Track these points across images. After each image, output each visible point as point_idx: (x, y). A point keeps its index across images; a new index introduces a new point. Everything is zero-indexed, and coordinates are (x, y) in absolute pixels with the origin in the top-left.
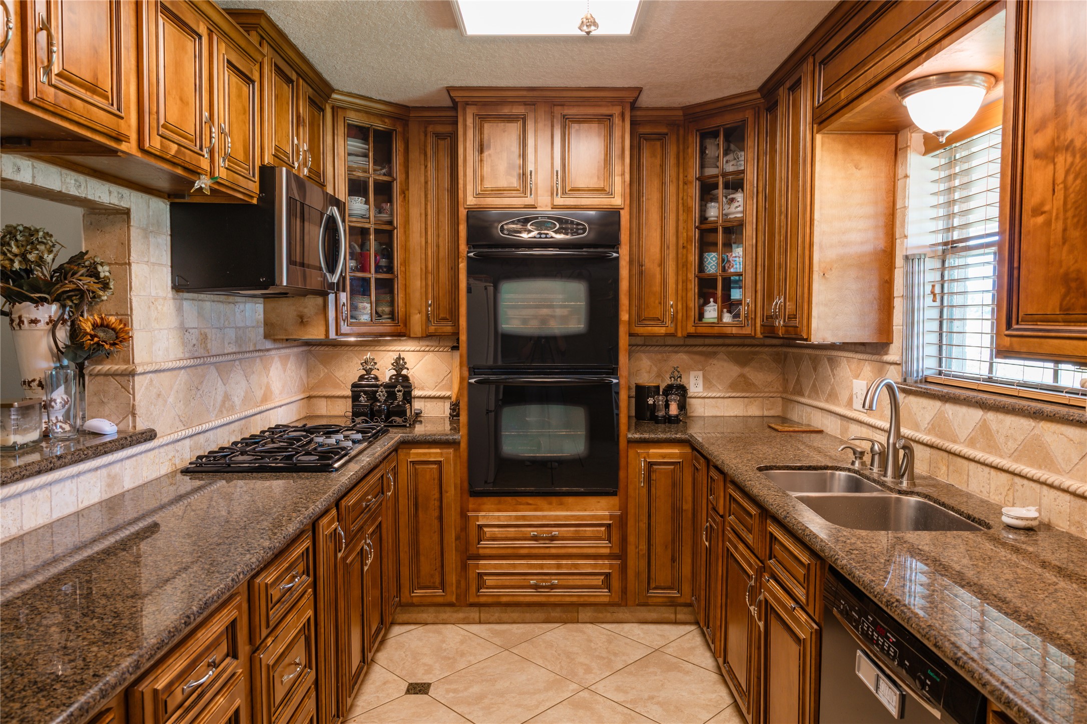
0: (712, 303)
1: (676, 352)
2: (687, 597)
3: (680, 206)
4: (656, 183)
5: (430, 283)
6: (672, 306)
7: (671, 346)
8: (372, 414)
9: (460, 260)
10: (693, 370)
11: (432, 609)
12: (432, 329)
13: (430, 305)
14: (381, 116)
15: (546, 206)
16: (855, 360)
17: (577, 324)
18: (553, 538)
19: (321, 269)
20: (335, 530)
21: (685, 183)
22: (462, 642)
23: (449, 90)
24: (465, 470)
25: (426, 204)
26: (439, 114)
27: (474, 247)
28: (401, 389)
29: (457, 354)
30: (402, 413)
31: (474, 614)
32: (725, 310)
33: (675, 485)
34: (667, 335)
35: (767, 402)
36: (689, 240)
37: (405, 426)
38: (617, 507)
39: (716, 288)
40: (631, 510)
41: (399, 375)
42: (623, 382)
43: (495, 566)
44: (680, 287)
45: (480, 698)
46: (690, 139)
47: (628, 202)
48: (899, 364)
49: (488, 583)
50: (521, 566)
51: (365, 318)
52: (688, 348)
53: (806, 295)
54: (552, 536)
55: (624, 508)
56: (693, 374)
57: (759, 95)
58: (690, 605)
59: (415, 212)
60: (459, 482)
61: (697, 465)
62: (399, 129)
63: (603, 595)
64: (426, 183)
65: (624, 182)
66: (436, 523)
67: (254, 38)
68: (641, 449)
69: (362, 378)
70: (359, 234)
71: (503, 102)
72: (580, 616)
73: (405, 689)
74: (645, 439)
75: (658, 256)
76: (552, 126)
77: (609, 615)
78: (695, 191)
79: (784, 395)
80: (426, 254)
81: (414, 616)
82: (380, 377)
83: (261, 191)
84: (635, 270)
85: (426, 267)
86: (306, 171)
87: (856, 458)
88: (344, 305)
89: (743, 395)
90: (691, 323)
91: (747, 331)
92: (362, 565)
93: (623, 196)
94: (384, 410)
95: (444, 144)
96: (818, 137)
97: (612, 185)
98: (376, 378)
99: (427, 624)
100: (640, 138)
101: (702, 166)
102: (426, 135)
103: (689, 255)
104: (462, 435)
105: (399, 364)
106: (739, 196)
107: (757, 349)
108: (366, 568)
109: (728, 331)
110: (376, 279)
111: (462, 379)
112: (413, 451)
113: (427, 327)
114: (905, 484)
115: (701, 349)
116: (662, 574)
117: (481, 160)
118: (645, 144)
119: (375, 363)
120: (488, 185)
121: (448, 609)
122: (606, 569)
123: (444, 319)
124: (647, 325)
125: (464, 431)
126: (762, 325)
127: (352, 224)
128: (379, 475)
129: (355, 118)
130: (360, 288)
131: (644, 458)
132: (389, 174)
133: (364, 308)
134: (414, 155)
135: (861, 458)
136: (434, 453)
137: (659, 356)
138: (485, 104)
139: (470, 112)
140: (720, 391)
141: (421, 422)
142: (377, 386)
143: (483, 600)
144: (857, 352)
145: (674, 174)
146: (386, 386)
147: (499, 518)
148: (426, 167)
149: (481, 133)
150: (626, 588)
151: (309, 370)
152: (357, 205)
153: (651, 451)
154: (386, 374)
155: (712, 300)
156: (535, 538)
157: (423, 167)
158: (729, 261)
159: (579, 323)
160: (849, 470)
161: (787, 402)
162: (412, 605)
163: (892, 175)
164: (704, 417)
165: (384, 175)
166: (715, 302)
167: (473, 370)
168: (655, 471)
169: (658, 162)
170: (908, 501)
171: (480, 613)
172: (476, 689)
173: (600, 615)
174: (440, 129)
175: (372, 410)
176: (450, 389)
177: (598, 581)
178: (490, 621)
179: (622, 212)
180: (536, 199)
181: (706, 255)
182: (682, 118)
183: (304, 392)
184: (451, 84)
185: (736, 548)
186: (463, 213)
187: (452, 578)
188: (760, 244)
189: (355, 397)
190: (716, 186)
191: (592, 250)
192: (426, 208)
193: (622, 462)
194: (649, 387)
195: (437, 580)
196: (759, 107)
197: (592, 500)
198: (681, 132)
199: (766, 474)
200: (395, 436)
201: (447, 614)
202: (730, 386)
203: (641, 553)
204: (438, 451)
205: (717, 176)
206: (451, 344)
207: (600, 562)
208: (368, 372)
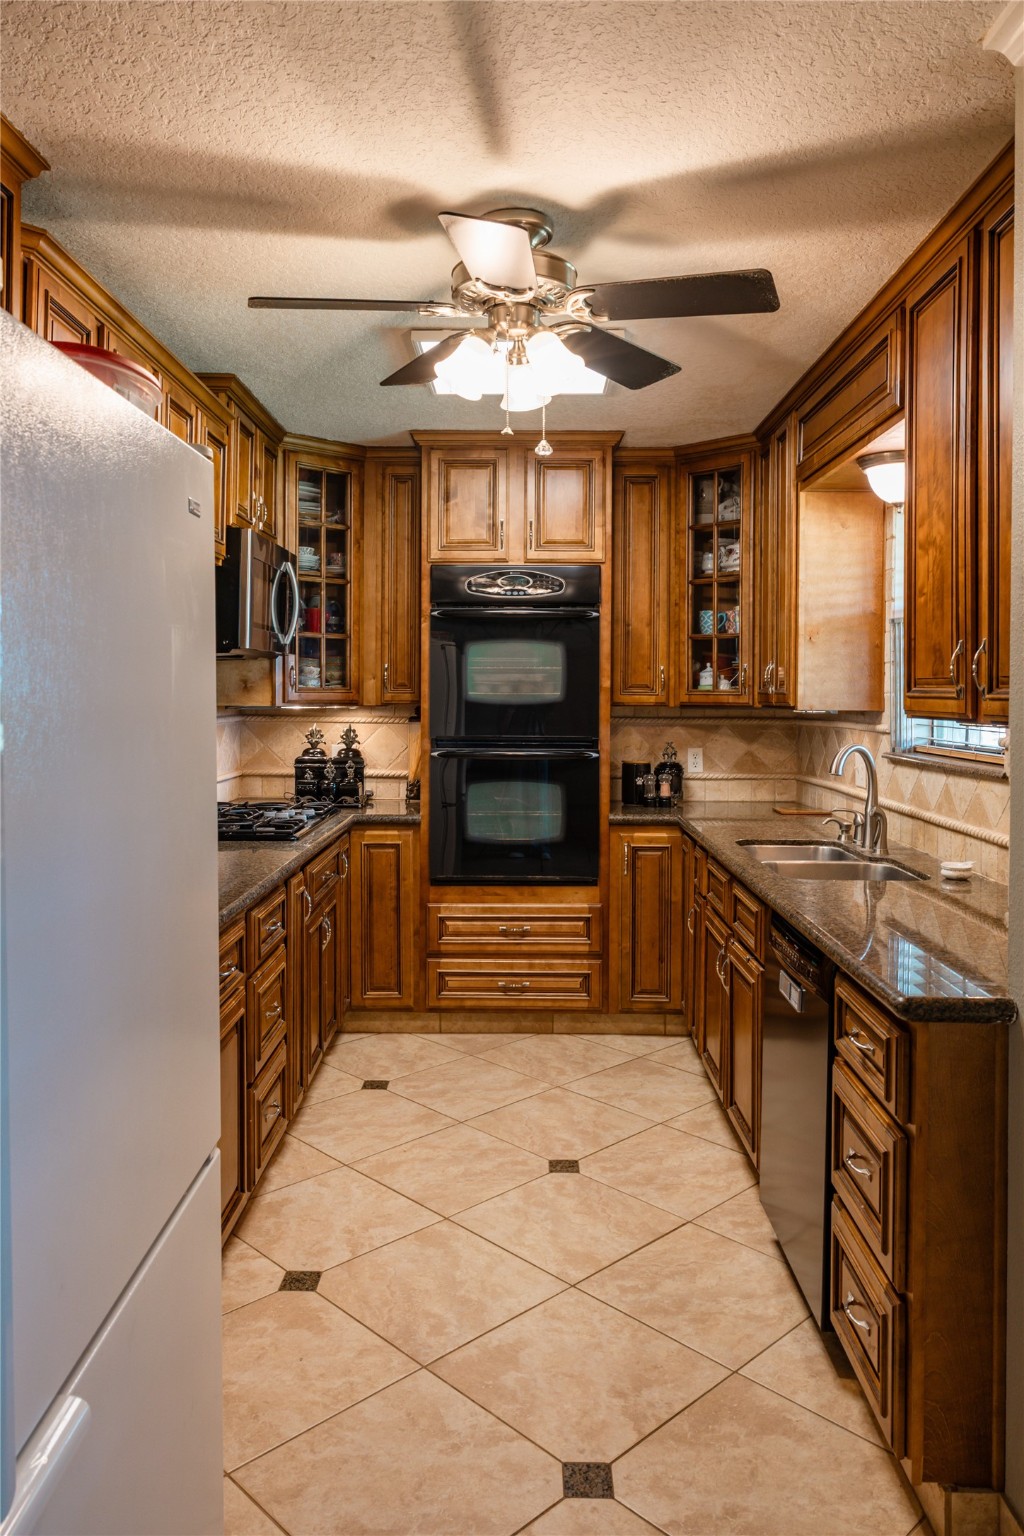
0: (709, 669)
1: (672, 726)
2: (677, 1003)
3: (672, 557)
4: (644, 532)
5: (386, 644)
6: (662, 672)
7: (665, 718)
8: (319, 793)
9: (422, 619)
10: (692, 746)
11: (385, 1015)
12: (388, 696)
13: (386, 670)
14: (335, 458)
15: (519, 560)
16: (857, 732)
17: (553, 692)
18: (524, 934)
19: (273, 629)
20: (302, 893)
21: (677, 532)
22: (421, 1049)
23: (412, 433)
24: (426, 855)
25: (383, 555)
26: (399, 454)
27: (439, 605)
28: (352, 764)
29: (416, 726)
30: (353, 792)
31: (433, 1021)
32: (722, 676)
33: (663, 874)
34: (658, 705)
35: (780, 785)
36: (682, 596)
37: (357, 807)
38: (598, 899)
39: (711, 650)
40: (614, 903)
41: (348, 749)
42: (604, 757)
43: (459, 965)
44: (672, 650)
45: (443, 1093)
46: (682, 483)
47: (609, 555)
48: (889, 734)
49: (450, 984)
50: (488, 964)
51: (313, 683)
52: (684, 721)
53: (792, 661)
54: (524, 931)
55: (605, 900)
56: (691, 752)
57: (754, 439)
58: (678, 1012)
59: (371, 564)
60: (418, 868)
61: (685, 848)
62: (355, 472)
63: (581, 1000)
64: (383, 531)
65: (605, 534)
66: (392, 915)
67: (223, 399)
68: (625, 832)
69: (306, 752)
70: (309, 588)
71: (472, 447)
72: (555, 1027)
73: (361, 1086)
74: (628, 820)
75: (647, 614)
76: (526, 473)
77: (588, 1025)
78: (688, 541)
79: (798, 777)
80: (382, 611)
81: (365, 1024)
82: (327, 752)
83: (227, 552)
84: (620, 630)
85: (383, 626)
86: (261, 524)
87: (842, 832)
88: (292, 668)
89: (751, 776)
90: (684, 691)
91: (744, 700)
92: (321, 944)
93: (605, 548)
94: (333, 788)
95: (405, 489)
96: (802, 495)
97: (592, 537)
98: (323, 753)
99: (379, 1033)
100: (626, 481)
101: (697, 512)
102: (384, 478)
103: (682, 614)
104: (423, 816)
105: (349, 737)
106: (737, 547)
107: (767, 722)
108: (324, 947)
109: (724, 699)
110: (327, 640)
111: (423, 752)
112: (368, 833)
113: (382, 694)
114: (878, 853)
115: (700, 722)
116: (648, 976)
117: (447, 510)
118: (631, 488)
119: (322, 736)
120: (454, 537)
121: (404, 1015)
122: (584, 969)
123: (403, 685)
124: (634, 694)
125: (424, 811)
126: (759, 693)
127: (304, 579)
128: (335, 853)
129: (307, 462)
130: (308, 649)
131: (628, 842)
132: (343, 521)
133: (311, 672)
134: (371, 499)
135: (847, 832)
136: (391, 835)
137: (652, 731)
138: (452, 449)
139: (435, 457)
140: (723, 772)
141: (372, 806)
142: (325, 762)
143: (444, 1004)
144: (857, 722)
145: (664, 520)
146: (335, 762)
147: (463, 910)
148: (383, 513)
149: (447, 479)
150: (607, 992)
151: (243, 744)
152: (307, 556)
153: (636, 834)
154: (334, 748)
155: (708, 664)
156: (504, 933)
157: (380, 514)
158: (728, 619)
159: (555, 691)
160: (834, 844)
161: (802, 784)
162: (364, 1009)
163: (881, 533)
164: (705, 802)
165: (337, 522)
166: (711, 667)
167: (436, 742)
168: (640, 857)
169: (646, 508)
170: (876, 867)
171: (440, 1021)
172: (438, 1086)
173: (579, 1025)
174: (400, 471)
175: (319, 787)
176: (407, 767)
177: (576, 983)
178: (453, 1030)
179: (603, 567)
180: (507, 552)
181: (702, 613)
182: (673, 459)
183: (237, 769)
184: (414, 428)
185: (712, 923)
186: (426, 567)
187: (410, 978)
188: (757, 603)
189: (300, 774)
190: (710, 536)
191: (570, 609)
192: (383, 560)
193: (603, 848)
194: (638, 766)
195: (393, 980)
196: (755, 452)
197: (569, 891)
198: (673, 475)
199: (747, 849)
200: (348, 817)
201: (403, 1021)
202: (735, 766)
203: (624, 951)
204: (396, 833)
205: (711, 526)
206: (408, 715)
207: (578, 962)
208: (314, 745)
